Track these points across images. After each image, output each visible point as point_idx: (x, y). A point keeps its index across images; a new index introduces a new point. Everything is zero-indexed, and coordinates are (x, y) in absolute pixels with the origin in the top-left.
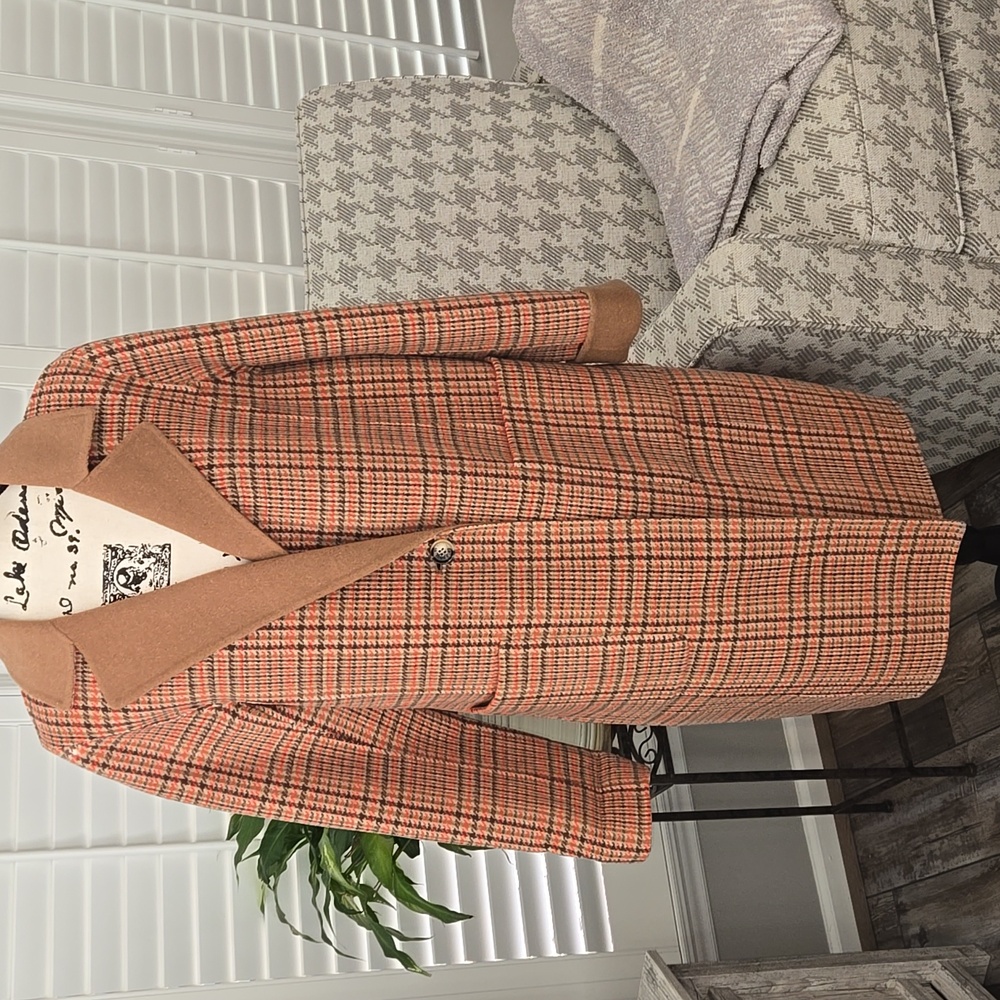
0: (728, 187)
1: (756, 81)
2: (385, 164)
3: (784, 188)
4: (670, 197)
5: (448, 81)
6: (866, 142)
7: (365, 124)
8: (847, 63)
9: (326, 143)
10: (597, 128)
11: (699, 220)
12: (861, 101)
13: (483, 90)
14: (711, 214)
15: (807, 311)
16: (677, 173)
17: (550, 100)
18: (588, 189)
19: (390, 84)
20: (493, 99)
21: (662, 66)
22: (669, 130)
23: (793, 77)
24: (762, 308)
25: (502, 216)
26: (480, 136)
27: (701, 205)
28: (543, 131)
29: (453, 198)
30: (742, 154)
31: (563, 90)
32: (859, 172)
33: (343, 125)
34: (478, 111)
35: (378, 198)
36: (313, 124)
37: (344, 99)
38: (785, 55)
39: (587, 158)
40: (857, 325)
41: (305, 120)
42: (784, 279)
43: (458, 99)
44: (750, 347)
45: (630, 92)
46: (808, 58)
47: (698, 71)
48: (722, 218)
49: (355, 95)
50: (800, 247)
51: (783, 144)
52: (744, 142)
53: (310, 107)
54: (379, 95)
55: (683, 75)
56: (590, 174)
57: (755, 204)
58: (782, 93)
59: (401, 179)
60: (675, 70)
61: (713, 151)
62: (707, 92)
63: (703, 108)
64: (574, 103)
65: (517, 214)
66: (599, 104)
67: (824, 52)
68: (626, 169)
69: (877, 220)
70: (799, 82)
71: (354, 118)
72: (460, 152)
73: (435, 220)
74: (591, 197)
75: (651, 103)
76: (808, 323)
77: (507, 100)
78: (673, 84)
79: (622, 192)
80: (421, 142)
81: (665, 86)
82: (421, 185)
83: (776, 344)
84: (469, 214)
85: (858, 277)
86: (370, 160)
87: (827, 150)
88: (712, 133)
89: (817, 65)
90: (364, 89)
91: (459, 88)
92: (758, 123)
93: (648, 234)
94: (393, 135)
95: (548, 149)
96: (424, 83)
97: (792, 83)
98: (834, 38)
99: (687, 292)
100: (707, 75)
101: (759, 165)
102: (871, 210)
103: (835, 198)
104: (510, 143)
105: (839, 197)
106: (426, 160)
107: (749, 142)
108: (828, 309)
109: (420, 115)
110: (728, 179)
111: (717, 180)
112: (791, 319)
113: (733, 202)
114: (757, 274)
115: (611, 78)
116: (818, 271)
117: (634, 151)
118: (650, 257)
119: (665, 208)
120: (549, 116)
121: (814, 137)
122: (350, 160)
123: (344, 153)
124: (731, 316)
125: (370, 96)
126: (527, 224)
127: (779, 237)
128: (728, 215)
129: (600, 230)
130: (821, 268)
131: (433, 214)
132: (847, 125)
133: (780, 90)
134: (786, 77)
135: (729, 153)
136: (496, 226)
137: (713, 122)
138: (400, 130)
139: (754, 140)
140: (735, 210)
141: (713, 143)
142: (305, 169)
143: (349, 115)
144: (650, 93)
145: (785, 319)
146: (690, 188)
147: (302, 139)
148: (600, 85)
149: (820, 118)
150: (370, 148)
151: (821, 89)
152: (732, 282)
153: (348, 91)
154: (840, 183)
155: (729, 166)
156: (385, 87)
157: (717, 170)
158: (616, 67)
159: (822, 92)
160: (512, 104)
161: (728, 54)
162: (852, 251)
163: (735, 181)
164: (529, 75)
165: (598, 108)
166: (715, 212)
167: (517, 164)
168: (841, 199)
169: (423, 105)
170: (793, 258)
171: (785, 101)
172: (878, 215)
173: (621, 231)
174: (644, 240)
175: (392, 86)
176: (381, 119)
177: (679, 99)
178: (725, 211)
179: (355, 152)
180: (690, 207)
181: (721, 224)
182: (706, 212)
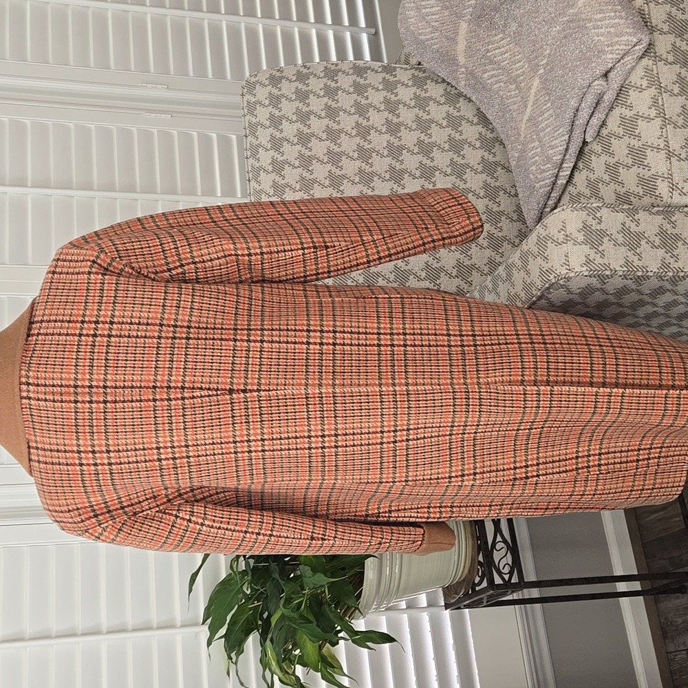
0: (560, 154)
1: (582, 79)
2: (306, 130)
3: (604, 158)
4: (517, 155)
5: (351, 66)
6: (668, 126)
7: (290, 100)
8: (653, 64)
9: (263, 114)
10: (461, 99)
11: (539, 177)
12: (664, 94)
13: (377, 72)
14: (548, 173)
15: (622, 262)
16: (522, 139)
17: (427, 78)
18: (456, 146)
19: (309, 68)
20: (384, 79)
21: (510, 58)
22: (516, 106)
23: (611, 75)
24: (588, 262)
25: (392, 168)
26: (375, 108)
27: (540, 166)
28: (421, 103)
29: (356, 155)
30: (571, 131)
31: (436, 72)
32: (662, 150)
33: (275, 101)
34: (373, 88)
35: (301, 156)
36: (253, 100)
37: (275, 81)
38: (605, 59)
39: (454, 122)
40: (662, 271)
41: (247, 97)
42: (605, 238)
43: (358, 79)
44: (579, 288)
45: (486, 75)
46: (622, 61)
47: (537, 65)
48: (557, 176)
49: (283, 77)
50: (618, 212)
51: (604, 124)
52: (573, 122)
53: (250, 87)
54: (301, 77)
55: (526, 66)
56: (457, 135)
57: (581, 167)
58: (602, 88)
59: (317, 141)
60: (520, 61)
61: (549, 127)
62: (544, 82)
63: (542, 93)
64: (444, 81)
65: (403, 166)
66: (463, 83)
67: (635, 56)
68: (483, 130)
69: (676, 187)
70: (616, 79)
71: (283, 96)
72: (361, 120)
73: (343, 172)
74: (458, 152)
75: (502, 84)
76: (624, 272)
77: (395, 79)
78: (519, 72)
79: (481, 148)
80: (332, 113)
81: (512, 73)
82: (332, 146)
83: (599, 286)
84: (367, 167)
85: (662, 233)
86: (295, 127)
87: (637, 132)
88: (549, 113)
89: (629, 66)
90: (290, 72)
91: (360, 71)
92: (584, 109)
93: (501, 180)
94: (311, 108)
95: (425, 117)
96: (333, 67)
97: (610, 80)
98: (642, 46)
99: (530, 243)
100: (545, 68)
101: (585, 139)
102: (672, 179)
103: (643, 169)
104: (397, 112)
105: (647, 168)
106: (335, 127)
107: (577, 122)
108: (639, 260)
109: (331, 93)
110: (561, 148)
111: (552, 149)
112: (611, 269)
113: (564, 165)
114: (584, 235)
115: (471, 65)
116: (631, 230)
117: (490, 118)
118: (502, 197)
119: (513, 163)
120: (426, 91)
121: (627, 121)
122: (281, 127)
123: (275, 122)
124: (564, 268)
125: (294, 78)
126: (410, 175)
127: (601, 205)
128: (561, 174)
129: (464, 177)
130: (633, 228)
131: (341, 168)
132: (653, 113)
133: (601, 85)
134: (606, 75)
135: (561, 130)
136: (388, 176)
137: (549, 105)
138: (316, 104)
139: (581, 121)
140: (566, 171)
141: (550, 121)
142: (248, 133)
143: (279, 93)
144: (501, 77)
145: (606, 270)
146: (532, 152)
147: (246, 110)
148: (463, 69)
149: (632, 107)
150: (294, 118)
151: (632, 84)
152: (565, 241)
153: (278, 74)
154: (648, 158)
155: (562, 139)
156: (305, 71)
157: (552, 141)
158: (475, 58)
159: (633, 87)
160: (398, 82)
161: (560, 55)
162: (658, 213)
163: (567, 150)
164: (411, 59)
165: (462, 86)
166: (551, 172)
167: (402, 128)
168: (649, 170)
169: (333, 85)
170: (612, 220)
171: (605, 93)
172: (678, 184)
173: (480, 178)
174: (497, 184)
175: (310, 70)
176: (302, 96)
177: (523, 84)
178: (558, 171)
179: (284, 121)
180: (532, 166)
181: (556, 180)
182: (544, 171)
